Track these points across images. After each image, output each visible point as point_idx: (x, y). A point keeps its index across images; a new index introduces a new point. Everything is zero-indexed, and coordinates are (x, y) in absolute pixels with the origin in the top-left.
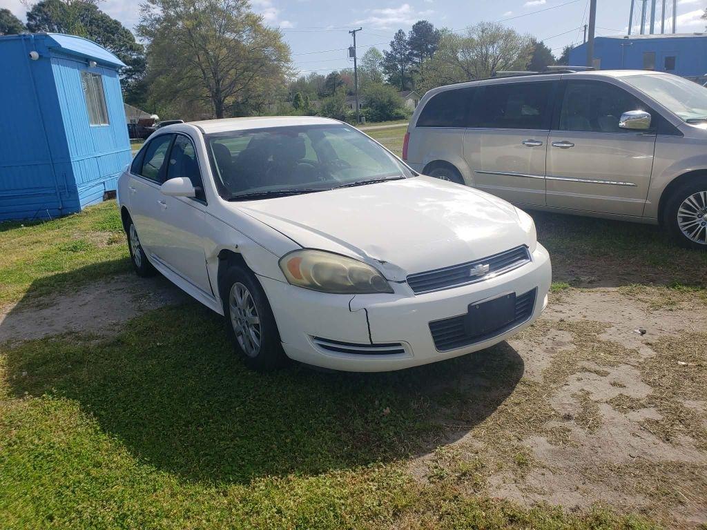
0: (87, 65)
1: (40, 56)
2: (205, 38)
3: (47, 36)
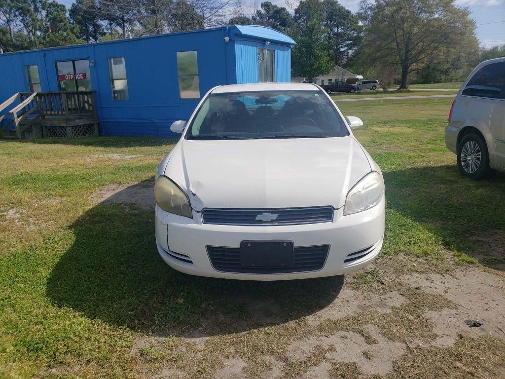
0: (264, 44)
1: (230, 40)
2: (403, 20)
3: (235, 27)
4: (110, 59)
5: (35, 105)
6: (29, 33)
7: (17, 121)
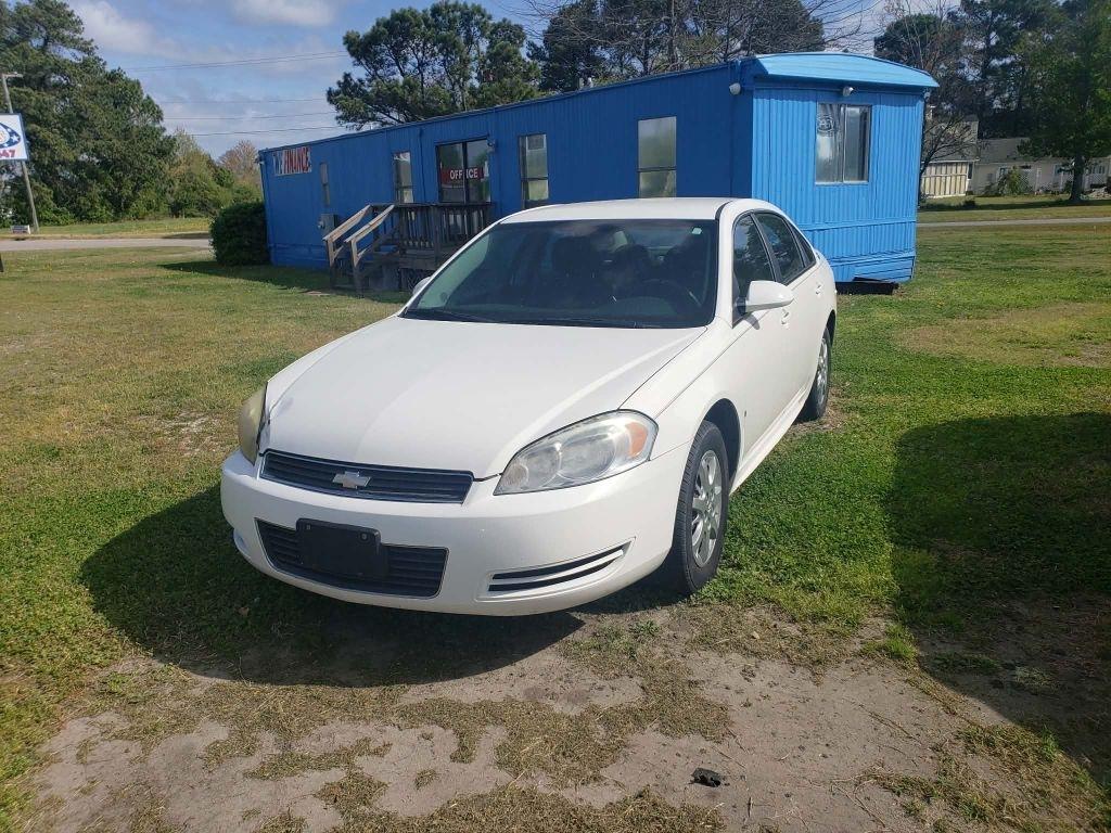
1: (742, 89)
3: (755, 61)
4: (523, 137)
5: (389, 229)
6: (453, 85)
7: (357, 257)
